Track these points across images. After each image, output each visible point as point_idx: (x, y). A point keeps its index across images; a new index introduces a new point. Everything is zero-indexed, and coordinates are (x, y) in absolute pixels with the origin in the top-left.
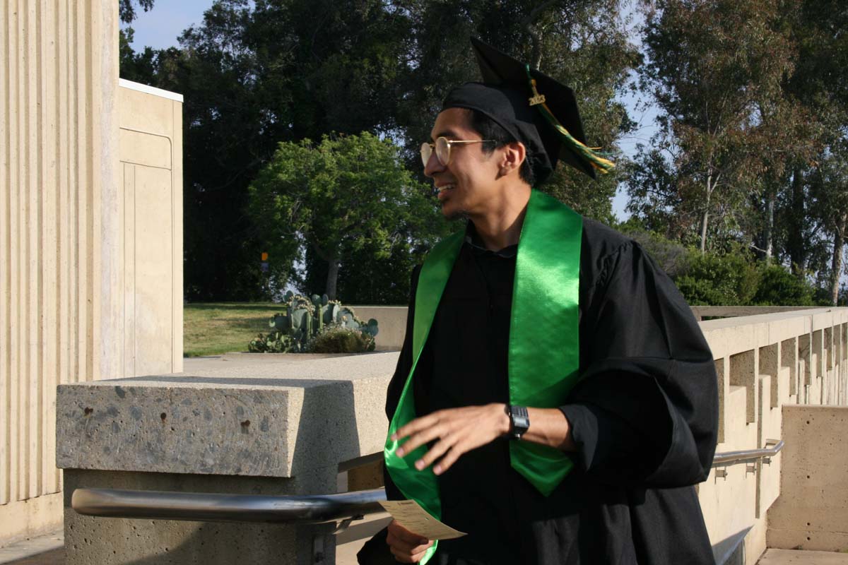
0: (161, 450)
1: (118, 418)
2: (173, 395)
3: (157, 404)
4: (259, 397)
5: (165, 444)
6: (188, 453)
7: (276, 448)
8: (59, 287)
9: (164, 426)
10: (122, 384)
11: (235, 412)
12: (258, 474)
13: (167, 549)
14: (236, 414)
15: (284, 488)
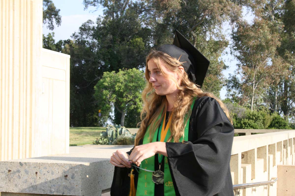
0: (36, 185)
1: (20, 173)
2: (40, 165)
3: (34, 169)
4: (71, 166)
6: (45, 187)
7: (77, 186)
8: (19, 122)
9: (37, 177)
10: (22, 161)
12: (70, 195)
14: (63, 173)
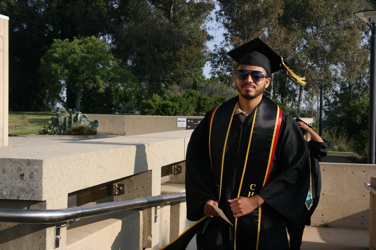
4: (29, 162)
7: (37, 187)
11: (17, 170)
12: (28, 199)
14: (17, 171)
15: (41, 206)
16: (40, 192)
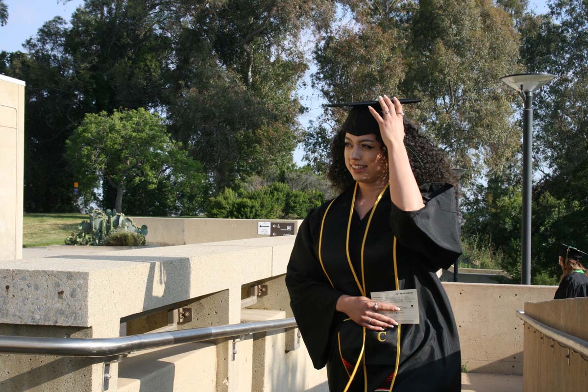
0: (6, 309)
2: (14, 274)
3: (3, 279)
4: (70, 276)
5: (9, 305)
6: (23, 311)
7: (80, 309)
9: (8, 294)
11: (54, 285)
12: (68, 325)
13: (8, 373)
14: (54, 287)
15: (86, 334)
16: (85, 316)
